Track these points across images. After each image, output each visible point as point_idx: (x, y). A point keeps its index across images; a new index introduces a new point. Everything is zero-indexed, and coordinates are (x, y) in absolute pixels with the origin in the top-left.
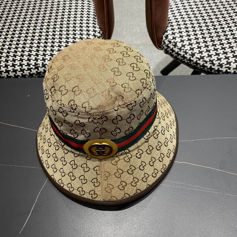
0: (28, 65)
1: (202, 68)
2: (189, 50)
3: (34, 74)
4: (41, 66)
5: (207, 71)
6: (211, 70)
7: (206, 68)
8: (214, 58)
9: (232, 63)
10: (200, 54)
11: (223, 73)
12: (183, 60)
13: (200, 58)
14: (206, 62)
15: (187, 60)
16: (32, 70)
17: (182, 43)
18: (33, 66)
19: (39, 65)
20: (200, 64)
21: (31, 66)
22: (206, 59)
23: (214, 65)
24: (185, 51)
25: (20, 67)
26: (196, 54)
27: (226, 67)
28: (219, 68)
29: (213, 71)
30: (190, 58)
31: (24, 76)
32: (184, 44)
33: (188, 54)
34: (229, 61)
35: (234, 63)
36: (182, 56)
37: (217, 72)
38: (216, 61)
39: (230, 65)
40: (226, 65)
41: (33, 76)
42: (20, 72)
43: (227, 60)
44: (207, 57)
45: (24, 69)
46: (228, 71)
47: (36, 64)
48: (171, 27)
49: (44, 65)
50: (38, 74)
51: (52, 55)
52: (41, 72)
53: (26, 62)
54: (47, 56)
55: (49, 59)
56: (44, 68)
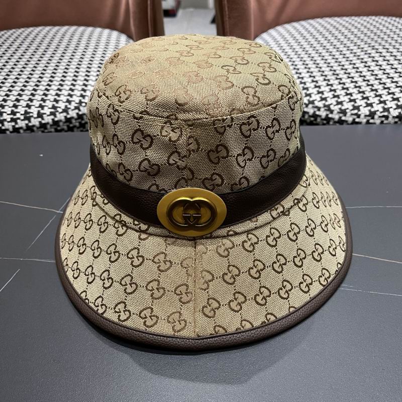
0: (13, 113)
1: (312, 119)
3: (21, 128)
4: (35, 116)
5: (321, 123)
6: (328, 123)
7: (319, 120)
8: (331, 101)
9: (361, 108)
10: (308, 98)
11: (348, 124)
13: (307, 102)
14: (319, 109)
16: (18, 121)
18: (21, 114)
19: (31, 114)
20: (308, 113)
21: (18, 115)
22: (317, 104)
23: (332, 112)
27: (352, 114)
29: (331, 123)
34: (356, 105)
35: (365, 107)
37: (338, 124)
38: (335, 105)
39: (359, 111)
40: (351, 110)
41: (19, 132)
43: (353, 103)
44: (319, 101)
45: (5, 120)
46: (357, 120)
47: (26, 112)
49: (40, 115)
50: (30, 129)
51: (56, 101)
52: (34, 126)
53: (10, 109)
54: (48, 101)
55: (50, 106)
56: (40, 119)
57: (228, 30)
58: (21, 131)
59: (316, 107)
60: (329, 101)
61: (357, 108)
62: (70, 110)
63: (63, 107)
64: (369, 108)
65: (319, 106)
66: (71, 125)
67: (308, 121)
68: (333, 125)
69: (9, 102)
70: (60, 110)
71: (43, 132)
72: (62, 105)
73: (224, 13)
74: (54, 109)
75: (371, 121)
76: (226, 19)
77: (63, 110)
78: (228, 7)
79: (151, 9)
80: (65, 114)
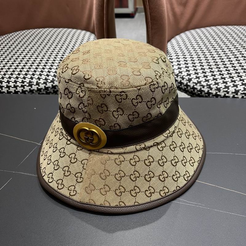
0: (23, 82)
1: (199, 93)
2: (186, 76)
3: (27, 91)
4: (35, 84)
5: (205, 96)
6: (209, 95)
7: (203, 93)
8: (212, 82)
9: (230, 87)
10: (197, 79)
11: (221, 97)
12: (180, 87)
13: (197, 82)
14: (204, 87)
15: (184, 85)
16: (25, 87)
17: (179, 70)
18: (27, 83)
19: (33, 83)
20: (197, 89)
21: (25, 83)
22: (203, 83)
23: (211, 89)
24: (182, 77)
25: (14, 84)
26: (193, 79)
27: (224, 91)
28: (217, 93)
29: (211, 96)
30: (187, 83)
31: (16, 92)
32: (181, 71)
33: (185, 79)
34: (227, 85)
35: (232, 87)
36: (179, 82)
37: (215, 97)
38: (213, 85)
39: (229, 89)
40: (224, 89)
41: (25, 93)
42: (13, 89)
43: (225, 84)
44: (204, 82)
45: (18, 86)
46: (227, 95)
47: (30, 82)
48: (170, 57)
49: (38, 84)
50: (31, 91)
51: (48, 75)
52: (34, 90)
53: (21, 80)
54: (43, 76)
55: (44, 79)
56: (37, 86)
57: (151, 36)
58: (27, 93)
59: (202, 85)
60: (211, 82)
61: (227, 87)
62: (55, 81)
63: (51, 79)
64: (235, 88)
65: (204, 85)
66: (55, 90)
67: (197, 93)
68: (211, 97)
69: (21, 75)
70: (49, 81)
71: (39, 94)
72: (51, 78)
73: (148, 26)
74: (46, 80)
75: (236, 96)
76: (150, 30)
77: (51, 81)
78: (151, 23)
79: (105, 22)
80: (52, 83)
